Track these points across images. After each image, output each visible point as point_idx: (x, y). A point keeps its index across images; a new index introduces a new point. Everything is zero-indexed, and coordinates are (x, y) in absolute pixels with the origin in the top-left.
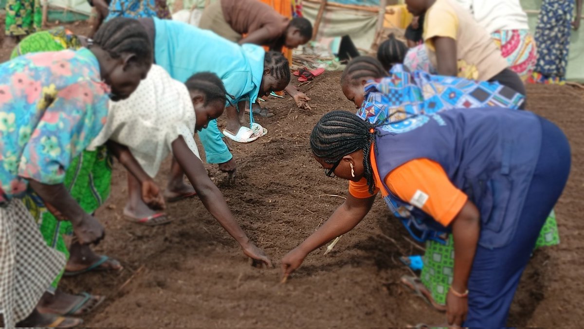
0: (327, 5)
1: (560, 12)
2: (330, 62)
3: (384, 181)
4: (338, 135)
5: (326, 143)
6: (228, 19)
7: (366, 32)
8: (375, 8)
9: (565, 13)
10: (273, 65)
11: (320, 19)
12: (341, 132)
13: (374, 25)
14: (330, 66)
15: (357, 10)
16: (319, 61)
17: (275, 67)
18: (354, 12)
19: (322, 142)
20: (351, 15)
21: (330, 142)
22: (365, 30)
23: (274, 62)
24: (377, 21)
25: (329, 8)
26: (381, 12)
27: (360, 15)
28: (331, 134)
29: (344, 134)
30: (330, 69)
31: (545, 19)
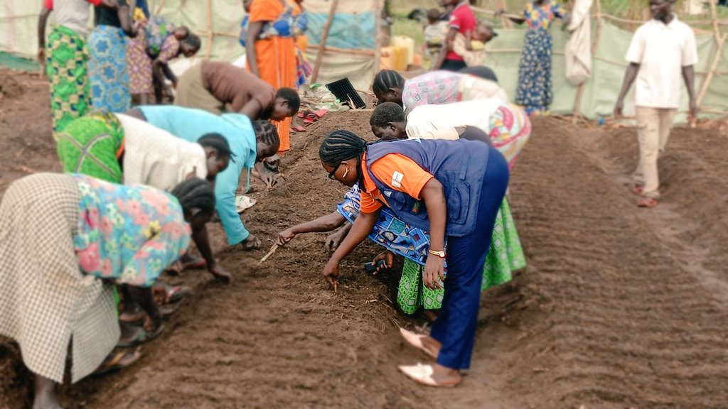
0: (325, 49)
1: (541, 49)
2: (332, 104)
3: (369, 168)
4: (340, 145)
5: (330, 150)
6: (207, 85)
7: (363, 75)
8: (371, 51)
9: (545, 49)
10: (263, 132)
11: (319, 64)
12: (342, 142)
13: (371, 67)
14: (332, 107)
15: (353, 53)
16: (322, 103)
17: (265, 133)
18: (351, 56)
19: (327, 149)
20: (349, 59)
21: (332, 149)
22: (362, 73)
23: (263, 129)
24: (373, 63)
25: (327, 52)
26: (378, 55)
27: (358, 58)
28: (334, 143)
29: (344, 144)
30: (332, 110)
31: (529, 57)
